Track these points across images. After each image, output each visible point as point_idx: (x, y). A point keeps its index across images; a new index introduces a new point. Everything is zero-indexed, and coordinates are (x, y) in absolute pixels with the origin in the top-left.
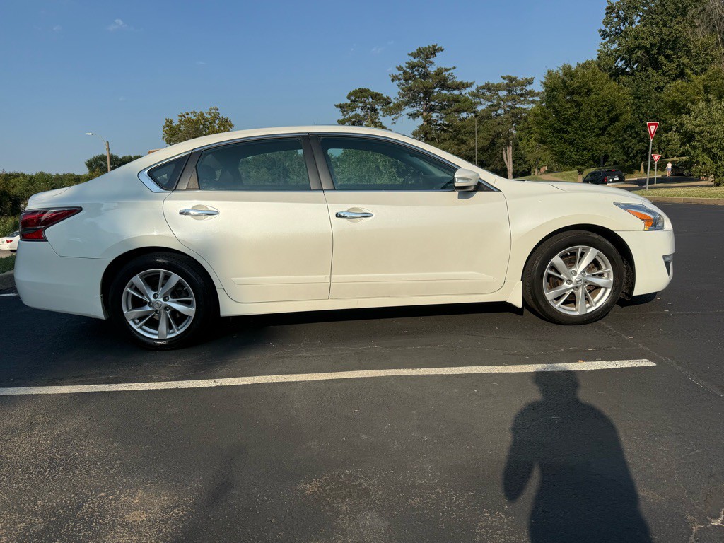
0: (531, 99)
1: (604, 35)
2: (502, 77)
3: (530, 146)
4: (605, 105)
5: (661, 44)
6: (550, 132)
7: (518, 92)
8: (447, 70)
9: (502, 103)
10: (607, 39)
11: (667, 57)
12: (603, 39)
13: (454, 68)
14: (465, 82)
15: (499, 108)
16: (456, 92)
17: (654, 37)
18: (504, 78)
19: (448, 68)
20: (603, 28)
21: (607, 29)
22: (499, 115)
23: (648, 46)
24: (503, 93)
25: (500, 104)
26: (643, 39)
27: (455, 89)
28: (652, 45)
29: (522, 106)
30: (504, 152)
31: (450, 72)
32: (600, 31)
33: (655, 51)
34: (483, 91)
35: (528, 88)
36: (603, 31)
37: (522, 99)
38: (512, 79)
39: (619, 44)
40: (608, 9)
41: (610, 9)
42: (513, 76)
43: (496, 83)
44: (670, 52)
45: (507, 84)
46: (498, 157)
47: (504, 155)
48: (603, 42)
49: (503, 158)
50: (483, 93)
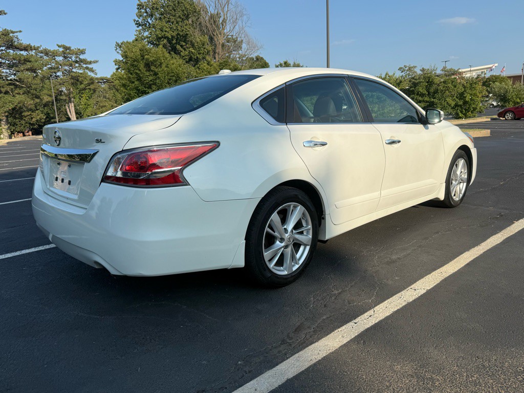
0: (85, 66)
1: (138, 24)
2: (57, 45)
3: (82, 103)
4: (173, 76)
5: (178, 37)
6: (135, 93)
7: (74, 59)
8: (13, 32)
9: (60, 67)
10: (140, 28)
11: (182, 46)
12: (138, 27)
13: (20, 31)
14: (32, 45)
15: (59, 71)
16: (24, 53)
17: (173, 32)
18: (59, 46)
19: (14, 30)
20: (137, 19)
21: (139, 20)
22: (58, 76)
23: (170, 37)
24: (60, 59)
25: (58, 68)
26: (166, 31)
27: (21, 50)
28: (173, 37)
29: (78, 71)
30: (67, 107)
31: (15, 34)
32: (135, 21)
33: (174, 41)
34: (42, 55)
35: (82, 57)
36: (137, 21)
37: (77, 65)
38: (66, 48)
39: (151, 32)
40: (138, 5)
41: (140, 6)
42: (68, 45)
43: (52, 49)
44: (184, 44)
45: (63, 51)
46: (62, 111)
47: (68, 110)
48: (138, 29)
49: (67, 112)
50: (41, 57)
